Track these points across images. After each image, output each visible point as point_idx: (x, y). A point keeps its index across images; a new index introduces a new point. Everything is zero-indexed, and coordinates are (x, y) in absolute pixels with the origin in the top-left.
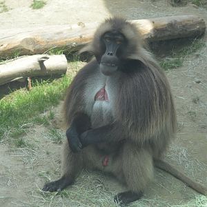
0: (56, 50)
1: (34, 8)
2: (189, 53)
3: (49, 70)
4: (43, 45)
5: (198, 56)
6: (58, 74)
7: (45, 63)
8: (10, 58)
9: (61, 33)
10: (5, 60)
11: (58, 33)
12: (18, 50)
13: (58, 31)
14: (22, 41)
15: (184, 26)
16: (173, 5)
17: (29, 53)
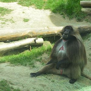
0: (39, 36)
1: (25, 22)
2: (86, 39)
3: (37, 43)
4: (35, 35)
5: (89, 40)
6: (40, 45)
7: (36, 41)
8: (24, 39)
9: (41, 30)
10: (22, 39)
11: (40, 30)
12: (27, 36)
13: (40, 29)
14: (28, 33)
15: (84, 29)
16: (77, 21)
17: (30, 37)
